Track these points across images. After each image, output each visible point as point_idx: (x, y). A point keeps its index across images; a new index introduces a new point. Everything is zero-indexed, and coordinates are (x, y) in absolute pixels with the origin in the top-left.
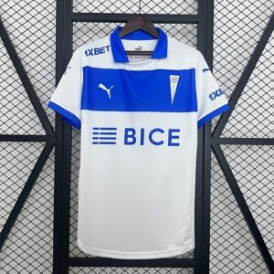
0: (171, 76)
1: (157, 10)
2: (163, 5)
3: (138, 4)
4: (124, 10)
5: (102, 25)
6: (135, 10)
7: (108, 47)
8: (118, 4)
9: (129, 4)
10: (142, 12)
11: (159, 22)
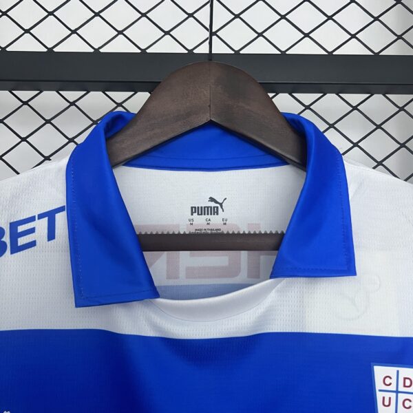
0: (380, 372)
1: (284, 39)
2: (306, 17)
3: (203, 16)
4: (144, 37)
5: (49, 100)
6: (192, 38)
7: (51, 215)
8: (121, 15)
9: (167, 15)
10: (219, 48)
11: (292, 89)
